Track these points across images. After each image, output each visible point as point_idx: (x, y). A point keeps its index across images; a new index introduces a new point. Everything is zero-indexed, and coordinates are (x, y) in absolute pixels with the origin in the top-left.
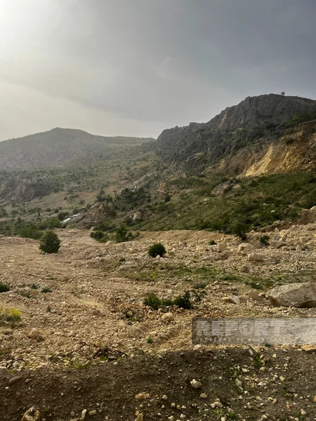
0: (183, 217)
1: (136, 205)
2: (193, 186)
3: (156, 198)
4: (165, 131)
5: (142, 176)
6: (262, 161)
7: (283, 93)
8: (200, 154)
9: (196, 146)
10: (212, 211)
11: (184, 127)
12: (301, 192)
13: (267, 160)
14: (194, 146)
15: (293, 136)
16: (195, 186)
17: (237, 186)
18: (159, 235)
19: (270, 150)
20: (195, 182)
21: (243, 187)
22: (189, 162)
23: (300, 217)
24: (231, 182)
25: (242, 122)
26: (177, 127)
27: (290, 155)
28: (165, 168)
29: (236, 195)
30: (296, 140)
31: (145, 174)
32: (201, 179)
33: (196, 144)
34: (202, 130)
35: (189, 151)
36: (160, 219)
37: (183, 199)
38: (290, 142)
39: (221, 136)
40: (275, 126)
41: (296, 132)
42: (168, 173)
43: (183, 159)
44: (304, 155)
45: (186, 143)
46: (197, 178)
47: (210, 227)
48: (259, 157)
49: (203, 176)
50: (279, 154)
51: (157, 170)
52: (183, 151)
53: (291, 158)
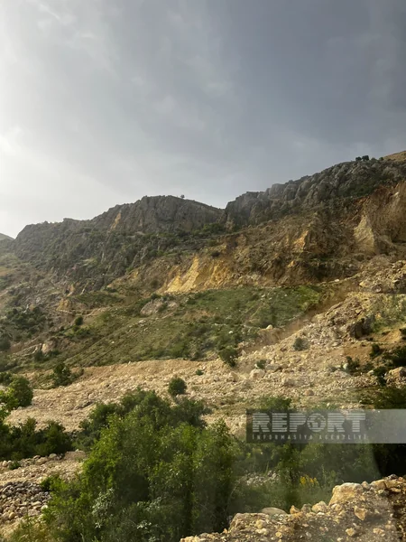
0: (120, 345)
1: (33, 331)
2: (105, 304)
3: (60, 321)
4: (28, 227)
5: (4, 288)
6: (187, 275)
7: (183, 196)
8: (90, 260)
9: (84, 250)
10: (156, 335)
11: (56, 223)
12: (247, 310)
13: (193, 273)
14: (81, 250)
15: (216, 249)
16: (107, 304)
17: (173, 304)
18: (114, 369)
19: (196, 264)
20: (106, 299)
21: (181, 306)
22: (77, 270)
23: (261, 337)
24: (165, 299)
25: (141, 225)
26: (46, 222)
27: (218, 269)
28: (40, 278)
29: (176, 315)
30: (221, 253)
31: (8, 286)
32: (113, 294)
33: (82, 248)
34: (87, 231)
35: (74, 256)
36: (85, 348)
37: (106, 321)
38: (216, 255)
39: (117, 240)
40: (187, 234)
41: (219, 244)
42: (47, 284)
43: (67, 267)
44: (232, 270)
45: (64, 244)
46: (107, 293)
47: (167, 355)
48: (183, 270)
49: (114, 291)
50: (206, 268)
51: (27, 280)
52: (65, 257)
53: (220, 272)
